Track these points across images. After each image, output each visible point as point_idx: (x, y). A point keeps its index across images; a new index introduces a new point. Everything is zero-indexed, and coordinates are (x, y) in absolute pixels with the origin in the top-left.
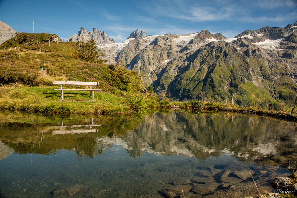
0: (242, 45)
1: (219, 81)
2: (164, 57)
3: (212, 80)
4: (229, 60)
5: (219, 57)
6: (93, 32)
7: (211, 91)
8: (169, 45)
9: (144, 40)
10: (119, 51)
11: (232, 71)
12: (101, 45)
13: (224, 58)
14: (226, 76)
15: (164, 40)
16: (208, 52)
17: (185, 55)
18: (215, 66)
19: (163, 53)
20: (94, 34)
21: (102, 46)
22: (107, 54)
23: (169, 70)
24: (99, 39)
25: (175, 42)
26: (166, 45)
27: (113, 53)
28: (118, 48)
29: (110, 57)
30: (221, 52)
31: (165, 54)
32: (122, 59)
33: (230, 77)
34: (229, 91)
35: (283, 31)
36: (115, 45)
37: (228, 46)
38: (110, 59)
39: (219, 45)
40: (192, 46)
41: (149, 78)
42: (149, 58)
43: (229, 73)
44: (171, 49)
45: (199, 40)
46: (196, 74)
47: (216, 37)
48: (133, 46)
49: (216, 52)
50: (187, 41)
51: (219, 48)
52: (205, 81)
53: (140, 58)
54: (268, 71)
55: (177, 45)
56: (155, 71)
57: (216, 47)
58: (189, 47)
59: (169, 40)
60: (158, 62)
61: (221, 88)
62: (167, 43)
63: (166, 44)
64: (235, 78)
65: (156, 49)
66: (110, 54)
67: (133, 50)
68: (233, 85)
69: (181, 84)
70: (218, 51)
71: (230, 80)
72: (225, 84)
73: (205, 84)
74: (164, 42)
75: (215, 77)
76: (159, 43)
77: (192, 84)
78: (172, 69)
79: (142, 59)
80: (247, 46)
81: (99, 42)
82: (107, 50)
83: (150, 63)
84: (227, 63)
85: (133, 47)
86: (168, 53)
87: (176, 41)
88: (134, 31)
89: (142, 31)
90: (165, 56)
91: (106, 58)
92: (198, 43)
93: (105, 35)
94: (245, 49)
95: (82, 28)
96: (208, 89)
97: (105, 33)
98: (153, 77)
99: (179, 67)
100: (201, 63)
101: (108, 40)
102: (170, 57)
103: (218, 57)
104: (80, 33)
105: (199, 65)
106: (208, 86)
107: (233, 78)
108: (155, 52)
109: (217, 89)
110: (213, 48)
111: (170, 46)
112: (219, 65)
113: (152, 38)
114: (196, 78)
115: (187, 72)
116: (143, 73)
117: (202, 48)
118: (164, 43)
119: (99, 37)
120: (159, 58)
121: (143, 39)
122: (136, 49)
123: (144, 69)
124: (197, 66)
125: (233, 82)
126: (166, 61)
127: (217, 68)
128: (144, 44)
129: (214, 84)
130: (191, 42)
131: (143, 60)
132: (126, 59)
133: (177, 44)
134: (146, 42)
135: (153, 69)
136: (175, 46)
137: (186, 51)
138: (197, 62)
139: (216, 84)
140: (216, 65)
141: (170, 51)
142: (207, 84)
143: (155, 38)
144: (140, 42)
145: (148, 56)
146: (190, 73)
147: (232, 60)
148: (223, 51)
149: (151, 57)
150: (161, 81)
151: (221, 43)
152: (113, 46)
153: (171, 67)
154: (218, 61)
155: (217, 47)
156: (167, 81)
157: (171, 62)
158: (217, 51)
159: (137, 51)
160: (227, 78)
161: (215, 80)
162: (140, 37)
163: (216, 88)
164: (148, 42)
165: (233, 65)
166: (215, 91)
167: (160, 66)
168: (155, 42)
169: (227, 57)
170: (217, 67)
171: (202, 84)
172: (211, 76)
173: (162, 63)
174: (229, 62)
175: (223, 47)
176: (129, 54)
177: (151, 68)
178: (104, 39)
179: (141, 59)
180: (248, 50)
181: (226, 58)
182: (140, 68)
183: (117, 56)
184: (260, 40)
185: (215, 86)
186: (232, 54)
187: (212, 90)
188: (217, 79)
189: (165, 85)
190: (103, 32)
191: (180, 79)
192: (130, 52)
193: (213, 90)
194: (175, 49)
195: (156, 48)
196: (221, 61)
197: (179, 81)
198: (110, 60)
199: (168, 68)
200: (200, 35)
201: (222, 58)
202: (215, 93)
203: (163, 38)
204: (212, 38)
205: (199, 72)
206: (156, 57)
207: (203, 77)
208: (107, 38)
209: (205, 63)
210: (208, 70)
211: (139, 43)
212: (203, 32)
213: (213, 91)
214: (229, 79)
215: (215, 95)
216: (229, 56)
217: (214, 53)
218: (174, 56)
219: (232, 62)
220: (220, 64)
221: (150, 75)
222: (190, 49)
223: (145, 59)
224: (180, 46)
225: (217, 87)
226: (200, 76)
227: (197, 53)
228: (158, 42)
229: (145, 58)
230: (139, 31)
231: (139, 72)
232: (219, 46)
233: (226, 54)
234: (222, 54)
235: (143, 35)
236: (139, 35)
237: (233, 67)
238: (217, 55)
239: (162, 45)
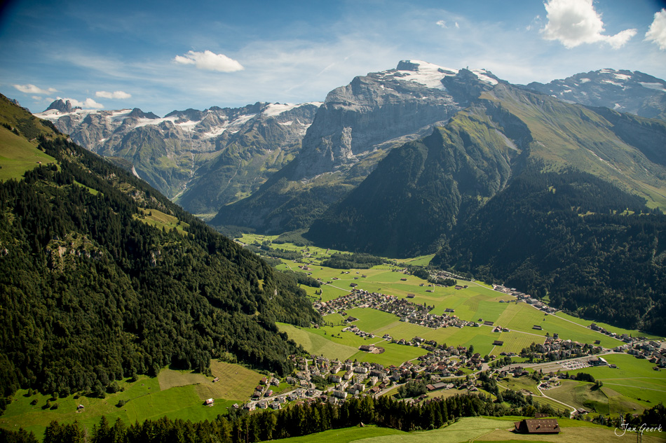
0: (165, 128)
1: (143, 156)
2: (100, 137)
3: (139, 156)
8: (103, 125)
9: (74, 115)
11: (153, 150)
14: (148, 153)
16: (137, 134)
17: (120, 136)
19: (98, 132)
25: (108, 120)
26: (100, 124)
30: (146, 135)
31: (101, 133)
33: (151, 153)
35: (202, 114)
40: (125, 127)
42: (86, 137)
43: (151, 151)
44: (106, 129)
45: (131, 119)
46: (129, 151)
47: (148, 116)
48: (64, 123)
49: (143, 135)
50: (120, 119)
51: (145, 132)
52: (134, 157)
54: (179, 149)
55: (111, 124)
58: (123, 127)
59: (102, 118)
60: (95, 141)
61: (145, 161)
62: (101, 122)
64: (155, 154)
65: (91, 128)
74: (98, 120)
78: (110, 147)
79: (81, 138)
80: (168, 129)
83: (88, 142)
84: (150, 144)
86: (104, 132)
87: (110, 119)
89: (67, 102)
90: (101, 135)
92: (130, 124)
94: (166, 131)
100: (132, 144)
102: (106, 137)
103: (144, 140)
107: (153, 154)
108: (91, 131)
110: (141, 131)
111: (105, 125)
113: (83, 114)
114: (129, 155)
115: (123, 150)
117: (133, 131)
120: (95, 137)
124: (129, 146)
125: (153, 157)
126: (103, 140)
127: (143, 147)
128: (77, 121)
130: (125, 122)
134: (77, 118)
136: (109, 125)
137: (121, 131)
138: (129, 143)
139: (142, 158)
141: (106, 131)
143: (87, 113)
144: (71, 118)
148: (148, 135)
153: (109, 145)
154: (144, 143)
157: (108, 141)
161: (141, 155)
162: (65, 109)
164: (80, 119)
167: (98, 144)
168: (89, 120)
172: (139, 153)
173: (99, 142)
174: (152, 143)
175: (148, 131)
180: (168, 133)
184: (184, 121)
186: (154, 137)
194: (110, 128)
195: (91, 126)
196: (146, 142)
199: (106, 147)
201: (147, 140)
203: (96, 116)
205: (131, 150)
206: (92, 136)
207: (134, 154)
209: (135, 143)
210: (137, 150)
212: (135, 110)
213: (139, 163)
214: (150, 155)
218: (110, 136)
219: (154, 143)
220: (145, 145)
222: (123, 129)
223: (83, 139)
224: (114, 126)
226: (132, 153)
227: (130, 134)
228: (92, 121)
229: (83, 137)
232: (145, 129)
233: (149, 138)
234: (147, 137)
237: (154, 147)
238: (143, 138)
239: (97, 124)
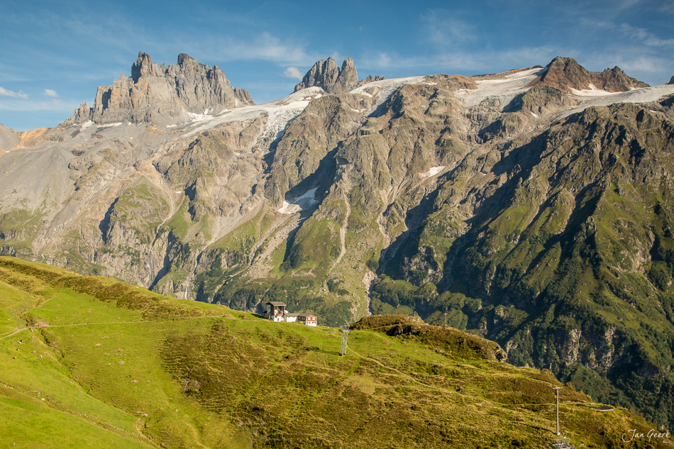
1: (613, 242)
2: (425, 159)
3: (591, 240)
4: (647, 170)
5: (615, 160)
6: (178, 68)
7: (589, 275)
8: (441, 117)
9: (354, 97)
10: (272, 135)
11: (657, 209)
12: (208, 114)
13: (630, 163)
14: (637, 226)
15: (424, 99)
16: (574, 141)
17: (499, 153)
18: (601, 193)
19: (421, 144)
20: (183, 76)
21: (210, 117)
22: (232, 144)
23: (445, 202)
24: (200, 91)
25: (461, 103)
26: (431, 115)
27: (254, 143)
28: (269, 124)
29: (243, 155)
30: (619, 141)
31: (428, 148)
32: (287, 165)
33: (653, 228)
34: (650, 274)
36: (258, 115)
37: (645, 120)
38: (247, 163)
39: (616, 118)
40: (519, 121)
41: (381, 229)
42: (376, 161)
43: (649, 215)
44: (448, 130)
45: (544, 95)
46: (537, 218)
47: (605, 81)
48: (319, 120)
49: (602, 143)
50: (501, 98)
51: (613, 129)
52: (567, 240)
53: (346, 162)
55: (469, 116)
56: (400, 207)
57: (603, 125)
58: (511, 123)
59: (441, 97)
60: (407, 175)
61: (622, 266)
62: (434, 108)
63: (432, 112)
64: (668, 231)
65: (399, 130)
66: (242, 148)
67: (322, 134)
68: (664, 256)
69: (490, 252)
70: (610, 141)
71: (653, 240)
72: (637, 251)
73: (567, 254)
74: (423, 103)
75: (600, 231)
76: (408, 109)
77: (524, 253)
78: (457, 200)
79: (356, 166)
81: (202, 101)
82: (231, 131)
83: (380, 180)
84: (640, 180)
85: (321, 124)
86: (438, 142)
87: (466, 98)
88: (317, 64)
89: (345, 64)
90: (429, 152)
91: (231, 160)
92: (540, 108)
93: (220, 79)
95: (143, 56)
96: (579, 270)
97: (219, 71)
98: (392, 227)
99: (479, 193)
100: (554, 181)
101: (231, 95)
102: (445, 159)
103: (612, 160)
104: (136, 73)
105: (547, 186)
106: (579, 259)
107: (660, 232)
108: (396, 140)
109: (609, 268)
110: (593, 127)
111: (446, 119)
112: (614, 188)
113: (381, 90)
114: (537, 233)
115: (509, 213)
116: (361, 214)
117: (554, 129)
118: (425, 107)
119: (200, 86)
120: (408, 160)
121: (353, 92)
122: (329, 129)
123: (361, 197)
124: (538, 193)
125: (663, 244)
126: (435, 171)
127: (607, 198)
128: (357, 111)
129: (596, 254)
130: (516, 104)
131: (358, 169)
132: (298, 163)
133: (467, 112)
134: (363, 104)
135: (390, 197)
136: (460, 118)
137: (501, 136)
138: (539, 179)
139: (605, 253)
140: (603, 189)
141: (447, 136)
142: (576, 253)
143: (392, 89)
144: (344, 105)
145: (375, 155)
146: (517, 215)
147: (660, 170)
148: (629, 140)
149: (383, 157)
150: (421, 240)
151: (621, 113)
152: (252, 117)
153: (452, 193)
154: (609, 175)
155: (607, 127)
156: (440, 239)
157: (449, 176)
158: (606, 141)
159: (334, 137)
160: (642, 231)
161: (599, 239)
162: (338, 85)
163: (604, 266)
164: (369, 106)
165: (661, 187)
166: (600, 277)
167: (414, 187)
168: (394, 105)
169: (643, 159)
170: (608, 196)
171: (557, 251)
172: (587, 228)
173: (419, 180)
174: (649, 178)
175: (628, 125)
176: (307, 146)
177: (385, 195)
178: (217, 91)
179: (352, 167)
181: (637, 163)
182: (350, 196)
183: (268, 152)
185: (601, 260)
186: (659, 150)
187: (592, 274)
188: (607, 236)
189: (435, 256)
190: (215, 68)
191: (486, 234)
192: (311, 140)
193: (594, 271)
194: (464, 127)
195: (398, 125)
196: (620, 174)
197: (483, 242)
198: (244, 166)
199: (442, 195)
200: (547, 76)
201: (624, 165)
202: (603, 283)
203: (421, 90)
204: (591, 86)
205: (548, 210)
206: (399, 156)
207: (560, 227)
208: (226, 89)
209: (566, 180)
210: (578, 205)
211: (338, 109)
212: (558, 65)
213: (596, 277)
214: (648, 236)
215: (601, 288)
216: (646, 158)
217: (598, 149)
218: (459, 153)
219: (658, 176)
220: (615, 184)
221: (385, 220)
222: (512, 129)
223: (365, 166)
224: (479, 119)
225: (609, 261)
226: (551, 225)
227: (539, 145)
228: (405, 107)
229: (365, 161)
230: (335, 64)
231: (345, 210)
232: (613, 121)
233: (636, 151)
234: (625, 149)
235: (350, 75)
236: (336, 75)
237: (663, 194)
238: (606, 155)
239: (418, 117)
